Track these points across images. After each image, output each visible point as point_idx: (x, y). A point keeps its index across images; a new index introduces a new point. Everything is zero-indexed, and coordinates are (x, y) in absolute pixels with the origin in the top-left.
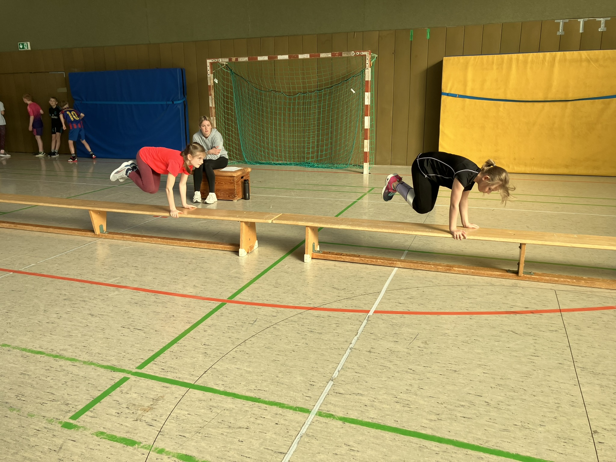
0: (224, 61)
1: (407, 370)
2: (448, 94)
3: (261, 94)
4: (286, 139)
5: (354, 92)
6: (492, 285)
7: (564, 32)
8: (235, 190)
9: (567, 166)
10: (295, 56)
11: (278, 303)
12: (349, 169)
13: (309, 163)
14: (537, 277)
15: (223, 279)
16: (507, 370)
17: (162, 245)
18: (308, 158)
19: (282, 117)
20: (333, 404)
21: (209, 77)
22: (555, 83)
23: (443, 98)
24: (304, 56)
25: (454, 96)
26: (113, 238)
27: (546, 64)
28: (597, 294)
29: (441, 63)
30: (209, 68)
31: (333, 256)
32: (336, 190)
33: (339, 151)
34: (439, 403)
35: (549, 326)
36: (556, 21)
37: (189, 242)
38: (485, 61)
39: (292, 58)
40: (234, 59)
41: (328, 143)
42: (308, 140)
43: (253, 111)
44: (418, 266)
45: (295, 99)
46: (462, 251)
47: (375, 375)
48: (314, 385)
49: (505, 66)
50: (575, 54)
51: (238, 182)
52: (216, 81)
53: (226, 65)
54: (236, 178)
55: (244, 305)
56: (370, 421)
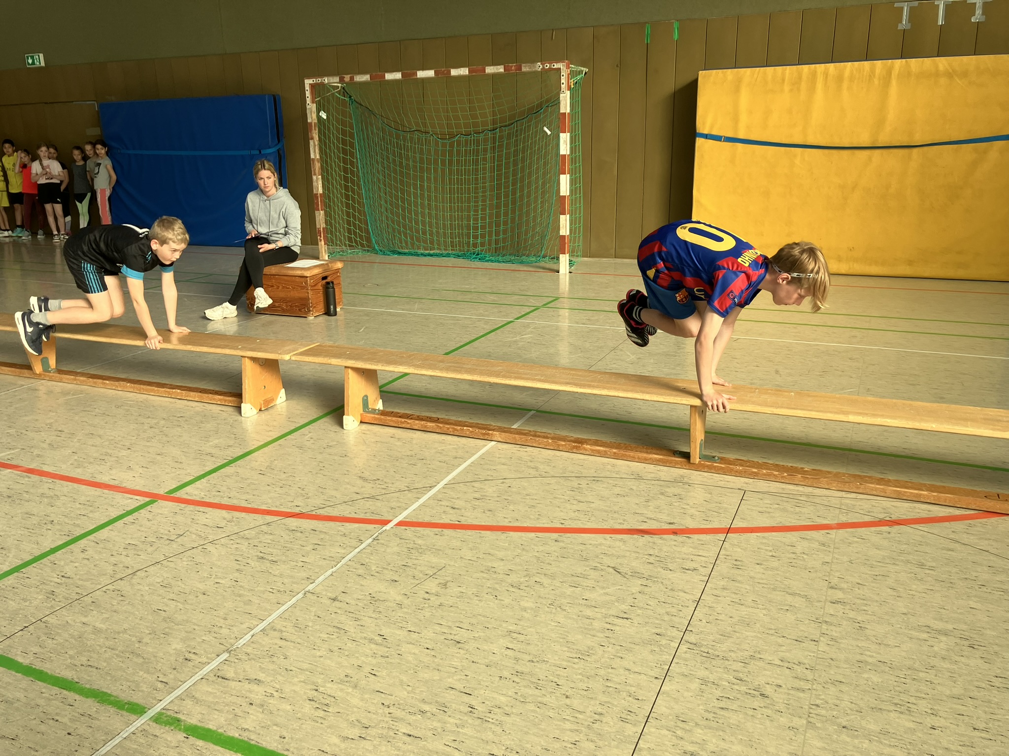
0: (333, 81)
1: (373, 637)
2: (707, 135)
3: (398, 137)
4: (440, 212)
5: (549, 133)
6: (639, 478)
7: (910, 24)
8: (309, 299)
9: (910, 263)
10: (444, 71)
11: (244, 504)
12: (542, 264)
13: (478, 255)
14: (723, 466)
15: (183, 457)
16: (552, 645)
17: (132, 394)
18: (475, 245)
19: (432, 176)
20: (196, 698)
21: (309, 108)
22: (891, 115)
23: (699, 142)
24: (460, 72)
25: (717, 138)
26: (61, 380)
27: (876, 81)
28: (817, 500)
29: (696, 81)
30: (308, 94)
31: (394, 419)
32: (494, 300)
33: (526, 234)
34: (385, 704)
35: (687, 559)
36: (896, 5)
37: (172, 390)
38: (770, 77)
39: (440, 76)
40: (347, 78)
41: (507, 221)
42: (474, 215)
43: (386, 166)
44: (527, 440)
45: (452, 145)
46: (630, 413)
47: (311, 645)
48: (190, 661)
49: (804, 85)
50: (927, 63)
51: (315, 286)
52: (324, 115)
53: (344, 88)
54: (311, 280)
55: (183, 505)
56: (237, 735)
